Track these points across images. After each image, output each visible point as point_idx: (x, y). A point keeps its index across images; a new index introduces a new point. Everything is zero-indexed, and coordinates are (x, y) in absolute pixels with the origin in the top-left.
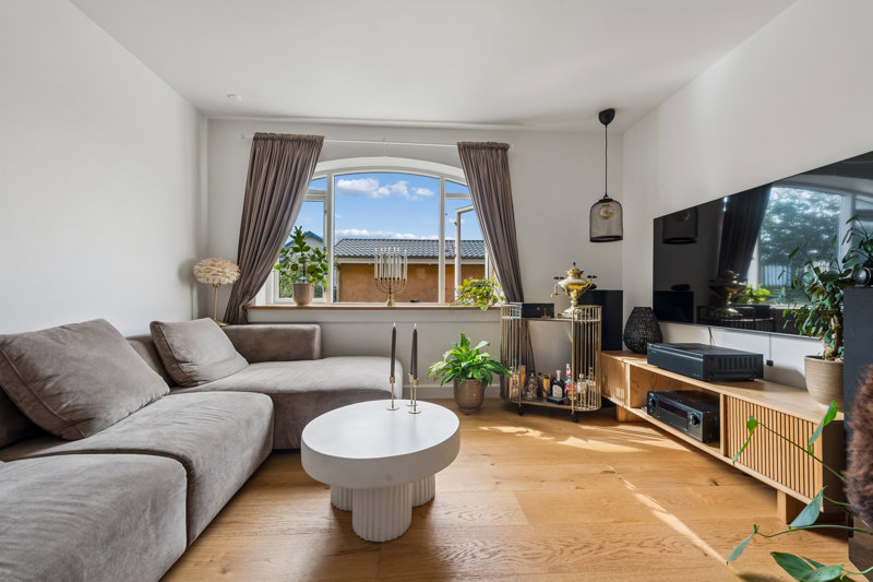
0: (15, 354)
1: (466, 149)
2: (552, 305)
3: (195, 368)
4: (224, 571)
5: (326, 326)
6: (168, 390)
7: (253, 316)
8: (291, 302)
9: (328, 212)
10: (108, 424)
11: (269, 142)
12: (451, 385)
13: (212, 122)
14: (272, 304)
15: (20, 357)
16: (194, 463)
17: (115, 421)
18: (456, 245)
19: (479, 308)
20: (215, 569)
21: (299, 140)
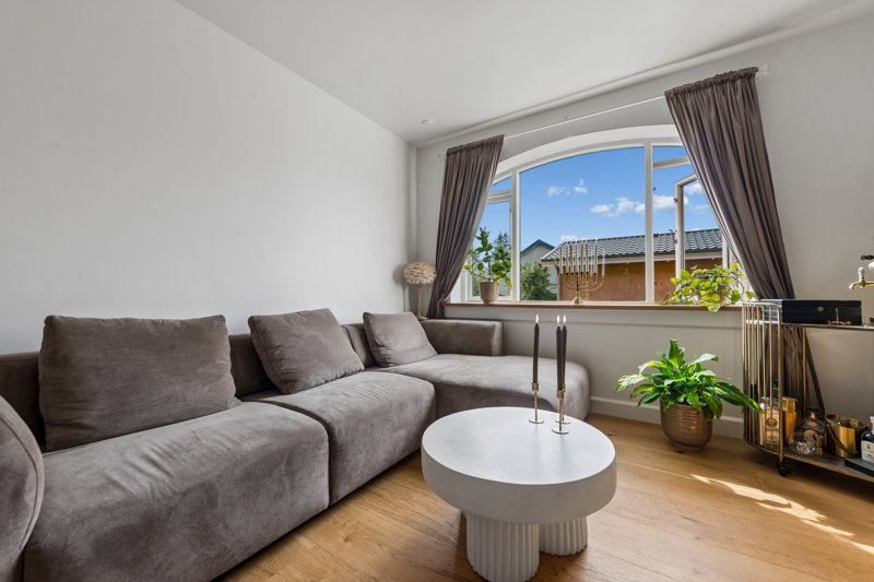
0: (262, 328)
1: (677, 97)
2: (857, 304)
3: (390, 352)
4: (346, 540)
5: (507, 324)
6: (363, 367)
7: (449, 312)
8: (478, 300)
9: (513, 211)
10: (307, 387)
11: (458, 154)
12: (656, 406)
13: (419, 150)
14: (466, 301)
15: (264, 331)
16: (337, 431)
17: (313, 384)
18: (677, 237)
19: (705, 308)
20: (343, 534)
21: (482, 145)
